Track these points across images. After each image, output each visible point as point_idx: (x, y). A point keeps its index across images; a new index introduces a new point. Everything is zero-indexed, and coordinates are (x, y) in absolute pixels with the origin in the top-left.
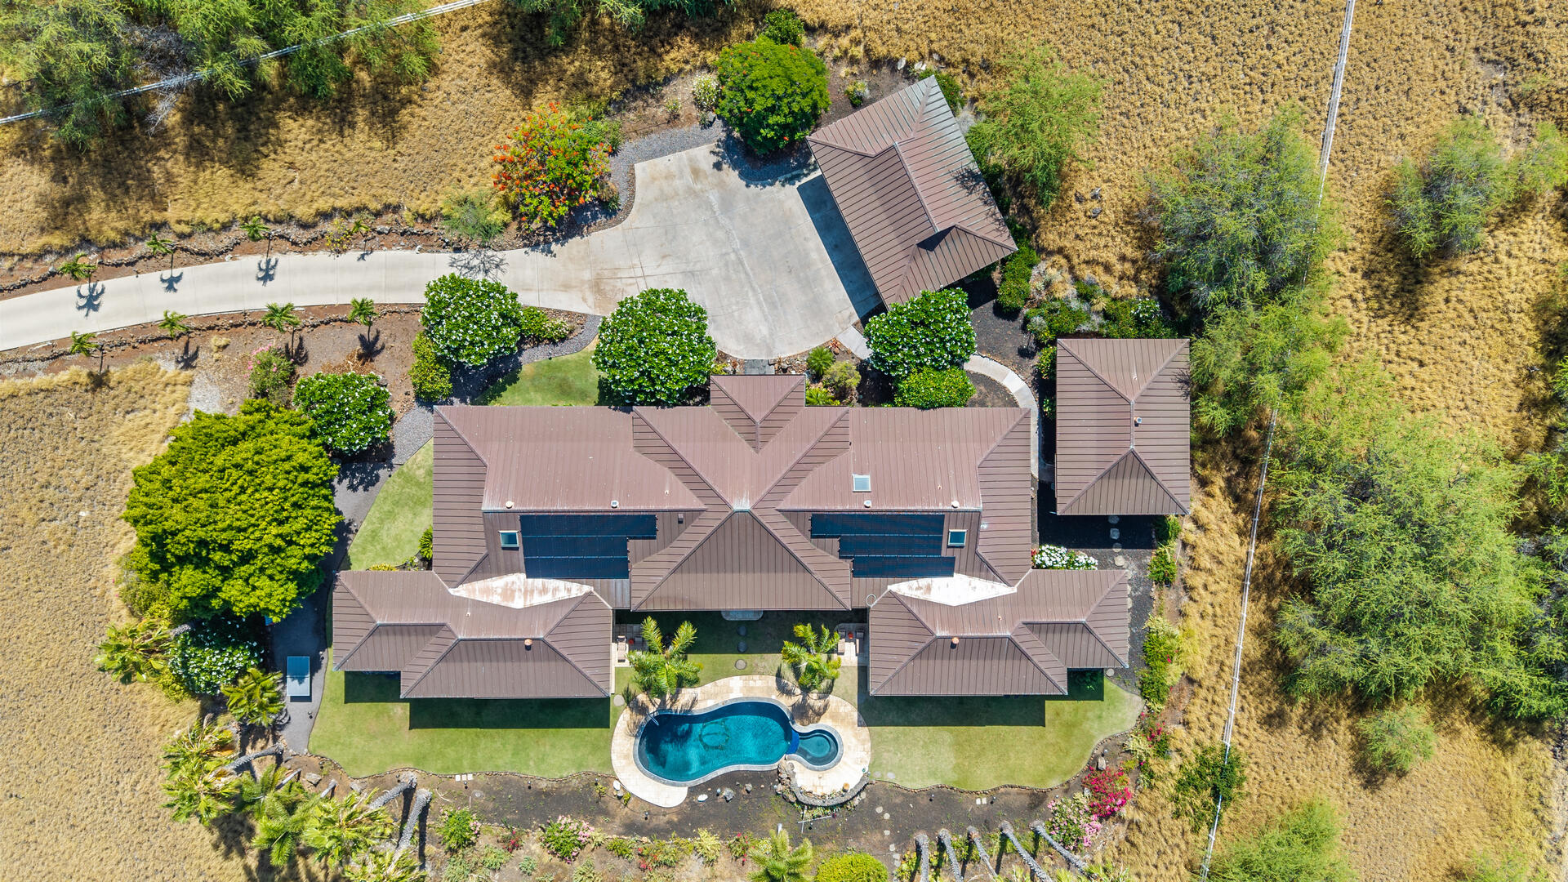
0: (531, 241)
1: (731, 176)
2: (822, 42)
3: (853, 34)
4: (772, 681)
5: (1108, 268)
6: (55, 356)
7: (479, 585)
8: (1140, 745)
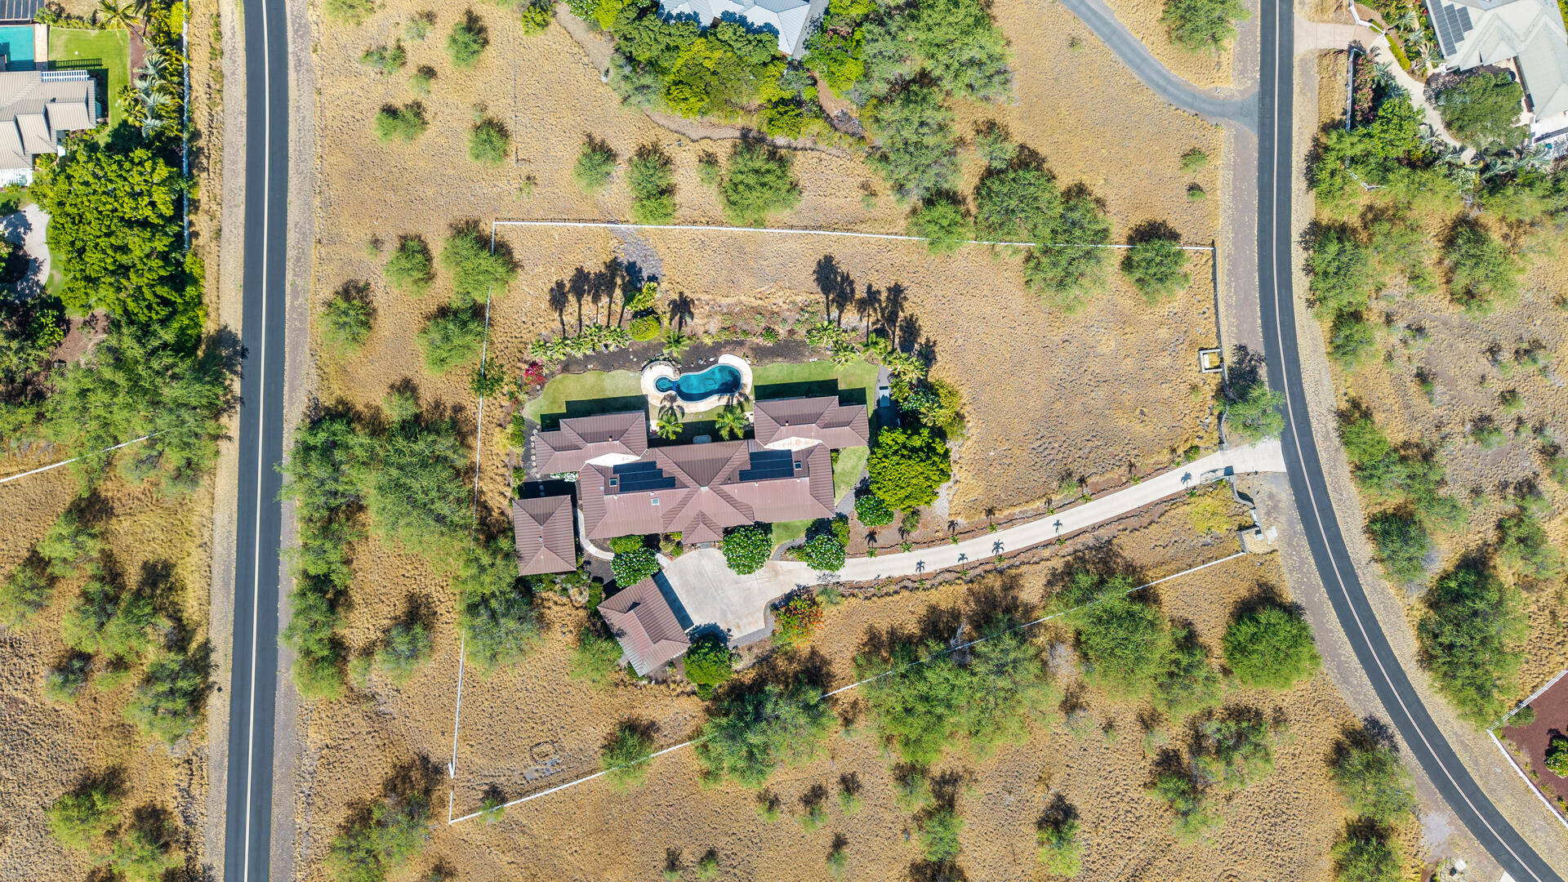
0: (806, 590)
1: (723, 627)
2: (689, 689)
3: (675, 693)
4: (686, 411)
5: (556, 603)
6: (1011, 521)
7: (810, 445)
8: (522, 397)
